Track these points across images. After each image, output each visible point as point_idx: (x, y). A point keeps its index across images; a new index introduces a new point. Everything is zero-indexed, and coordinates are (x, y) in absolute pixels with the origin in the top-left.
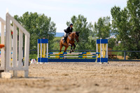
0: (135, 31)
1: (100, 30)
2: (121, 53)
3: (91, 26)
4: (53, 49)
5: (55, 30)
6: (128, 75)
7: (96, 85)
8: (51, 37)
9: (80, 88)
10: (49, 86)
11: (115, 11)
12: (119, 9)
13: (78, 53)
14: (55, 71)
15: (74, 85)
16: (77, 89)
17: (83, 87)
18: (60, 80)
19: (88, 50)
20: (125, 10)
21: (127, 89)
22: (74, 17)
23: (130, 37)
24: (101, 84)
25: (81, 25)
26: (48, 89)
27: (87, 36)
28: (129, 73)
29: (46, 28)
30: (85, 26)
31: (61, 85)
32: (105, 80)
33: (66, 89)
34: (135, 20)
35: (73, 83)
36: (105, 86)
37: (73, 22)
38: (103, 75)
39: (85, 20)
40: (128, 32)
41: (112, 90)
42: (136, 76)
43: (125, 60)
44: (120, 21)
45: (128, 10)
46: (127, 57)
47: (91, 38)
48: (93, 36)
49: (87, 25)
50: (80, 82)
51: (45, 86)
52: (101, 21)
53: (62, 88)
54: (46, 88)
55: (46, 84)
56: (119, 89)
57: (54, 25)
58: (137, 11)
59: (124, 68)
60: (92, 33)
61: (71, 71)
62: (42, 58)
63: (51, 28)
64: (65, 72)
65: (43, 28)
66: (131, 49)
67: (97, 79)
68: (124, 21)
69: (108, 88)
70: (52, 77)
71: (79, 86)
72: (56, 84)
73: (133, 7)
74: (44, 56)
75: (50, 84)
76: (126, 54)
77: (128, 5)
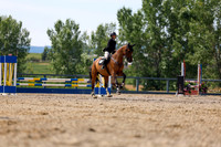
0: (154, 46)
1: (99, 44)
2: (131, 80)
3: (86, 38)
4: (25, 72)
5: (29, 42)
6: (141, 116)
7: (92, 130)
8: (23, 53)
9: (66, 135)
10: (16, 131)
11: (124, 15)
12: (130, 11)
13: (64, 80)
14: (26, 107)
15: (56, 129)
16: (60, 136)
17: (71, 134)
18: (34, 122)
19: (81, 75)
20: (139, 14)
21: (138, 137)
22: (60, 22)
23: (146, 55)
24: (98, 129)
25: (70, 35)
26: (14, 136)
27: (80, 53)
28: (143, 112)
29: (13, 39)
30: (77, 37)
31: (34, 130)
32: (106, 122)
33: (43, 137)
34: (154, 29)
35: (54, 126)
36: (106, 131)
37: (58, 30)
38: (102, 115)
39: (76, 28)
40: (144, 47)
41: (115, 138)
42: (154, 117)
43: (138, 92)
44: (131, 30)
45: (143, 13)
46: (141, 86)
47: (85, 56)
48: (88, 53)
49: (80, 36)
50: (66, 125)
51: (9, 131)
52: (101, 30)
53: (37, 135)
54: (12, 134)
55: (12, 127)
56: (126, 137)
57: (27, 34)
58: (157, 15)
59: (135, 105)
60: (87, 48)
61: (52, 108)
62: (7, 87)
63: (23, 39)
64: (43, 109)
65: (10, 39)
66: (147, 75)
67: (94, 121)
68: (138, 30)
69: (109, 135)
70: (22, 117)
71: (64, 132)
72: (27, 128)
73: (151, 10)
74: (9, 84)
75: (18, 127)
76: (140, 82)
77: (144, 6)
